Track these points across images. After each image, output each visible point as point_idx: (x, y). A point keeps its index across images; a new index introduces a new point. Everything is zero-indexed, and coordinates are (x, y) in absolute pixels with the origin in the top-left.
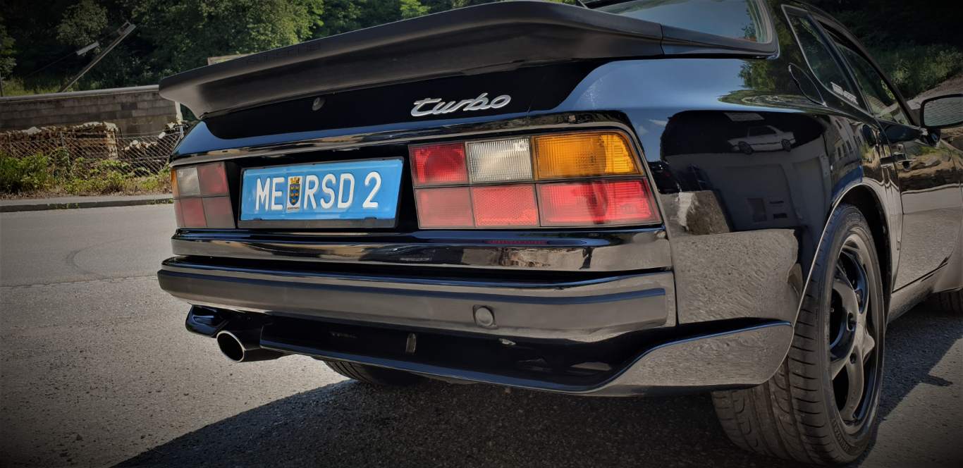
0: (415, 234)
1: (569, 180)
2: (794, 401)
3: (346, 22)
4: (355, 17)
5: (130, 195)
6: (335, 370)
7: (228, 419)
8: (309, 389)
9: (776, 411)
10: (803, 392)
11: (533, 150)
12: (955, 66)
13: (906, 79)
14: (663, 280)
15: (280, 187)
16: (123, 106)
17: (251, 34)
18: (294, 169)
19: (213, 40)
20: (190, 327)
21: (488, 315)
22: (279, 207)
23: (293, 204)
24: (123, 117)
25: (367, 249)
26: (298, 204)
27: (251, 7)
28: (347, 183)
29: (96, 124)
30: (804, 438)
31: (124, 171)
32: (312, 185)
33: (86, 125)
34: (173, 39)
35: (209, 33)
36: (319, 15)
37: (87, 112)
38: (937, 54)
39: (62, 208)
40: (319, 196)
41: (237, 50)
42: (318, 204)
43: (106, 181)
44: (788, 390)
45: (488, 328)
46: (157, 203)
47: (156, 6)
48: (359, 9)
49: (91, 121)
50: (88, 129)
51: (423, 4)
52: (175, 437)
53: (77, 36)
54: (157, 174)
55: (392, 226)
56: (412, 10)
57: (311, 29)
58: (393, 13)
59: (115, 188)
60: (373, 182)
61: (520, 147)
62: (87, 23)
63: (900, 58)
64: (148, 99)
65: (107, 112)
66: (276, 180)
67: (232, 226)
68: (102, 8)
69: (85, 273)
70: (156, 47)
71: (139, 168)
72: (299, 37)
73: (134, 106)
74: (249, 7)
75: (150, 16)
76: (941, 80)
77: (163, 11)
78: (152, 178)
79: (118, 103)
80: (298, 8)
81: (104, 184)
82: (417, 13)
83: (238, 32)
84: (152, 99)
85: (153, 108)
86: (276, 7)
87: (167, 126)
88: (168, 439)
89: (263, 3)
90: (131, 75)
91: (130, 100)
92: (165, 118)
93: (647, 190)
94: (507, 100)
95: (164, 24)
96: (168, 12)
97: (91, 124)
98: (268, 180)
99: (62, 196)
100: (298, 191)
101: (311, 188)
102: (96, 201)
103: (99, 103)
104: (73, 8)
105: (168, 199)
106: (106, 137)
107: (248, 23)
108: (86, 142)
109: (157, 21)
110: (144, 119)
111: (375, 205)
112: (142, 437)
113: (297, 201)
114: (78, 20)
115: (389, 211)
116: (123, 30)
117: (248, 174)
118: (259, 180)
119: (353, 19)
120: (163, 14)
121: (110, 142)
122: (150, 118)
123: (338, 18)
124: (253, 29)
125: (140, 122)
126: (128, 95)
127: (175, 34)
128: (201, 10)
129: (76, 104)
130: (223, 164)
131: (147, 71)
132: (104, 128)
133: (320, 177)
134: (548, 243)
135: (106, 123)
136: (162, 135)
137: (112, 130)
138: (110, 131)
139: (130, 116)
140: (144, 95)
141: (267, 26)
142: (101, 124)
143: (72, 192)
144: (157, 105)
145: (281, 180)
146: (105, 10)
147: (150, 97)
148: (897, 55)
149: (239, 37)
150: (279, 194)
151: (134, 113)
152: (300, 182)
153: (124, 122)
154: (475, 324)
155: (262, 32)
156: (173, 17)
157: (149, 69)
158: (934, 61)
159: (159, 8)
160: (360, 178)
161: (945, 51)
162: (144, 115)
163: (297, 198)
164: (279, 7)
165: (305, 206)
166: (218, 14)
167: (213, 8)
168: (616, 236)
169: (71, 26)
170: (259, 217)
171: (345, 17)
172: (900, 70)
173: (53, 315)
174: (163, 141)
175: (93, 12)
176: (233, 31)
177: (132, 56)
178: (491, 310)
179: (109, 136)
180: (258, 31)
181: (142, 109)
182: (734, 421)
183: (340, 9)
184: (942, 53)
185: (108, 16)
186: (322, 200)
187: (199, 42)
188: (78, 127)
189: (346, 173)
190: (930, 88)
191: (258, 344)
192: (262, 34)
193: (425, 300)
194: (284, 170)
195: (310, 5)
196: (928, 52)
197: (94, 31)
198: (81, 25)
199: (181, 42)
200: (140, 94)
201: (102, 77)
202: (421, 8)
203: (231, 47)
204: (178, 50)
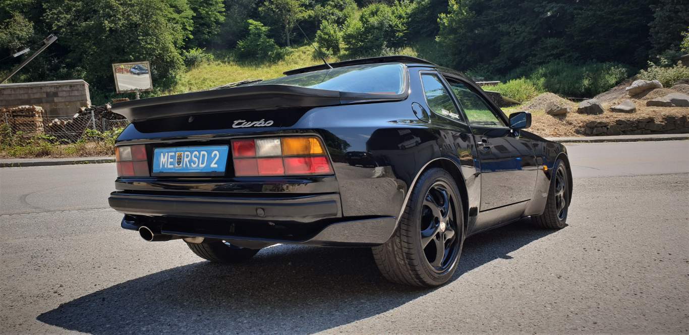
0: (234, 179)
1: (298, 156)
2: (404, 254)
3: (209, 36)
4: (216, 33)
5: (56, 158)
6: (197, 255)
7: (140, 278)
8: (183, 265)
9: (398, 259)
10: (407, 250)
11: (282, 144)
12: (621, 77)
13: (590, 85)
14: (335, 197)
15: (172, 157)
16: (48, 94)
17: (141, 44)
18: (179, 149)
19: (113, 47)
20: (123, 226)
21: (262, 212)
22: (172, 166)
23: (179, 165)
24: (47, 102)
25: (216, 185)
26: (181, 165)
27: (141, 24)
28: (204, 155)
29: (27, 107)
30: (410, 271)
31: (52, 142)
32: (187, 156)
33: (20, 107)
34: (83, 45)
35: (110, 42)
36: (190, 31)
37: (21, 98)
38: (610, 69)
39: (8, 167)
40: (191, 161)
41: (131, 55)
42: (190, 165)
43: (39, 148)
44: (401, 249)
45: (263, 217)
46: (76, 164)
47: (71, 21)
48: (219, 28)
49: (23, 105)
50: (22, 111)
51: (265, 25)
52: (113, 285)
53: (10, 42)
54: (76, 143)
55: (224, 175)
56: (257, 29)
57: (184, 40)
58: (243, 31)
59: (46, 153)
60: (215, 155)
61: (277, 142)
62: (18, 32)
63: (586, 70)
64: (66, 89)
65: (37, 98)
66: (170, 154)
67: (148, 175)
68: (29, 21)
69: (36, 208)
70: (71, 51)
71: (63, 140)
72: (175, 46)
73: (56, 94)
74: (140, 25)
75: (66, 29)
76: (612, 86)
77: (76, 25)
78: (72, 146)
79: (44, 92)
80: (175, 25)
81: (37, 149)
82: (261, 31)
83: (132, 42)
84: (69, 89)
85: (70, 96)
86: (159, 24)
87: (80, 109)
88: (109, 286)
89: (150, 22)
90: (50, 70)
91: (53, 90)
92: (79, 103)
93: (328, 161)
94: (272, 123)
95: (76, 35)
96: (80, 26)
97: (24, 107)
98: (167, 154)
99: (7, 158)
100: (181, 159)
101: (187, 158)
102: (33, 162)
103: (30, 92)
104: (9, 22)
105: (84, 161)
106: (35, 116)
107: (139, 35)
108: (20, 120)
109: (71, 33)
110: (63, 104)
111: (216, 166)
112: (95, 285)
113: (180, 163)
114: (11, 30)
115: (222, 169)
116: (48, 40)
117: (156, 151)
118: (162, 154)
119: (215, 35)
120: (76, 28)
121: (38, 120)
122: (67, 103)
123: (204, 33)
124: (142, 39)
125: (60, 106)
126: (51, 86)
127: (84, 42)
128: (104, 26)
129: (13, 93)
130: (144, 146)
131: (63, 68)
132: (34, 109)
133: (192, 154)
134: (289, 181)
135: (35, 107)
136: (76, 115)
137: (40, 111)
138: (38, 112)
139: (53, 101)
140: (63, 87)
141: (152, 38)
142: (31, 107)
143: (14, 155)
144: (73, 94)
145: (173, 154)
146: (32, 24)
147: (68, 89)
148: (584, 69)
149: (132, 46)
150: (172, 160)
151: (56, 99)
152: (182, 155)
153: (48, 106)
154: (257, 215)
155: (149, 42)
156: (83, 30)
157: (65, 67)
158: (608, 73)
159: (73, 23)
160: (209, 153)
161: (614, 67)
162: (63, 101)
163: (180, 162)
164: (161, 25)
165: (184, 166)
166: (116, 29)
167: (113, 24)
168: (315, 179)
169: (6, 34)
170: (162, 171)
171: (209, 32)
172: (586, 78)
173: (23, 232)
174: (77, 119)
175: (23, 24)
176: (128, 41)
177: (52, 57)
178: (263, 209)
179: (37, 115)
180: (146, 42)
181: (61, 97)
182: (382, 266)
183: (206, 27)
184: (612, 68)
185: (35, 28)
186: (192, 163)
187: (103, 48)
188: (14, 109)
189: (203, 152)
190: (606, 91)
191: (160, 232)
192: (149, 44)
193: (236, 206)
194: (174, 149)
195: (184, 23)
196: (604, 67)
197: (24, 39)
198: (14, 34)
199: (90, 47)
200: (60, 86)
201: (29, 71)
202: (263, 28)
203: (126, 52)
204: (87, 54)
